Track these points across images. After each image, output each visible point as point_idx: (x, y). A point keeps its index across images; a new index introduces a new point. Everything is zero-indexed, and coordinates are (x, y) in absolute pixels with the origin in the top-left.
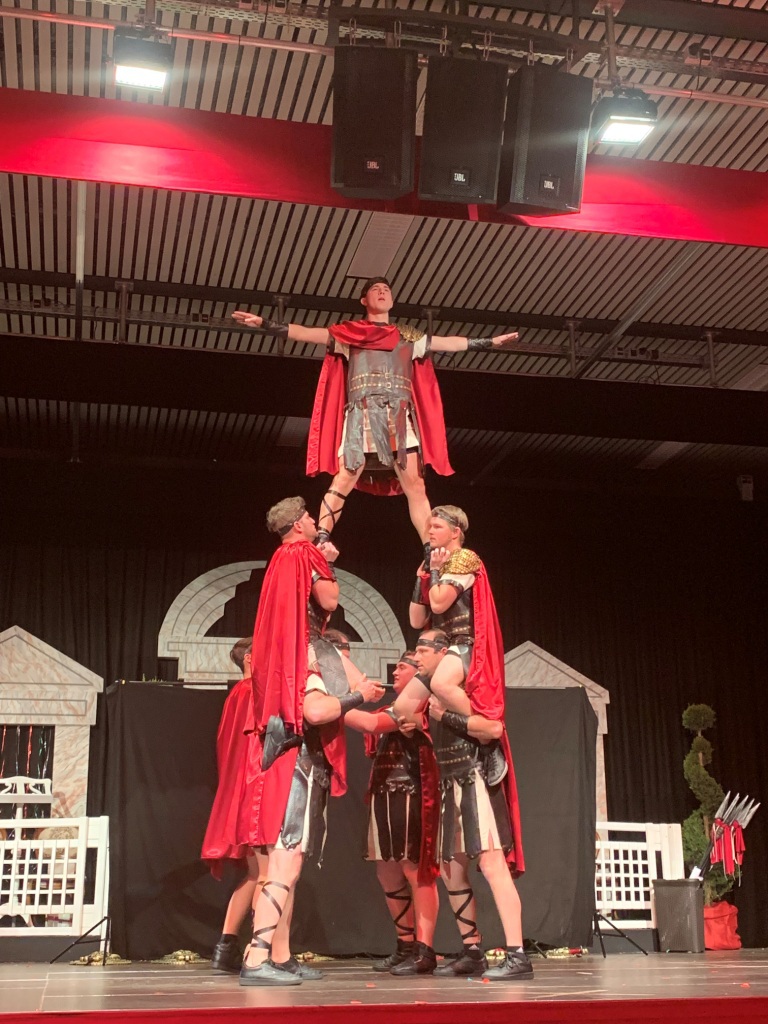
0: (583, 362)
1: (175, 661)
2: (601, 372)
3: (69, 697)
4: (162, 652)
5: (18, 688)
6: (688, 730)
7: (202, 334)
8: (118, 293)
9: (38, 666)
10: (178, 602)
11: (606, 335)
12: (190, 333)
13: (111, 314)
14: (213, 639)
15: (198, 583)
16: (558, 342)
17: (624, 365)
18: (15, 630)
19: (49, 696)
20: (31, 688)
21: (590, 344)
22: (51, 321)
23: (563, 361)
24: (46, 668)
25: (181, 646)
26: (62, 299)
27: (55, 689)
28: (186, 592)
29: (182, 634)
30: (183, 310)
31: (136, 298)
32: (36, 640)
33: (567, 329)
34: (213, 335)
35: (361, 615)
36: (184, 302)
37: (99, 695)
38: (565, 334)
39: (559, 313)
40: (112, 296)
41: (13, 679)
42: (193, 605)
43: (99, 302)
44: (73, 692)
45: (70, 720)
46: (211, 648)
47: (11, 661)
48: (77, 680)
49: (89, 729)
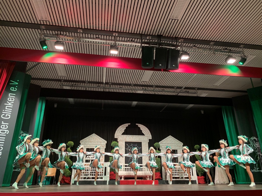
0: (177, 93)
1: (117, 139)
2: (180, 94)
3: (102, 144)
4: (115, 137)
5: (94, 143)
6: (195, 149)
7: (121, 90)
8: (109, 85)
9: (97, 139)
10: (117, 130)
11: (181, 89)
12: (119, 90)
13: (108, 88)
14: (123, 135)
15: (120, 127)
16: (173, 90)
17: (183, 93)
18: (94, 134)
19: (99, 144)
20: (96, 143)
21: (178, 90)
22: (99, 89)
23: (174, 93)
24: (99, 140)
25: (118, 136)
26: (101, 85)
27: (100, 143)
28: (119, 128)
29: (118, 134)
30: (118, 87)
31: (112, 86)
32: (97, 136)
33: (175, 88)
34: (122, 90)
35: (145, 131)
36: (118, 86)
37: (106, 144)
38: (174, 89)
39: (173, 86)
40: (108, 85)
41: (94, 141)
42: (120, 130)
43: (106, 86)
44: (102, 143)
45: (102, 148)
46: (122, 137)
47: (93, 139)
48: (103, 141)
49: (104, 149)
